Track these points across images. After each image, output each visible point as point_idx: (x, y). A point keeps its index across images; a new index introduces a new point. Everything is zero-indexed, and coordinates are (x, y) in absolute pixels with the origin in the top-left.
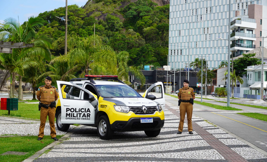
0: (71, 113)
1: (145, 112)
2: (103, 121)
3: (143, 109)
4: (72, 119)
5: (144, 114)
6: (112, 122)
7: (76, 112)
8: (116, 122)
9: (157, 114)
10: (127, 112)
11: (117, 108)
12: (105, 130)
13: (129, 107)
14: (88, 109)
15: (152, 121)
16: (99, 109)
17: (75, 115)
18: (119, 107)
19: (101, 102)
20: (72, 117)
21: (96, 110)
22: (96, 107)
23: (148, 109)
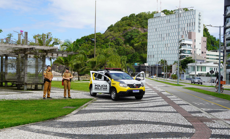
0: (97, 87)
1: (135, 87)
2: (114, 91)
3: (134, 85)
4: (98, 90)
5: (134, 88)
6: (118, 92)
7: (100, 87)
8: (120, 92)
9: (141, 88)
10: (126, 87)
11: (121, 85)
12: (115, 96)
13: (127, 84)
14: (106, 85)
16: (112, 85)
17: (100, 88)
18: (122, 84)
19: (113, 81)
20: (98, 89)
21: (110, 86)
22: (110, 84)
23: (136, 85)
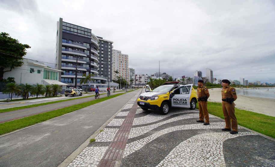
15: (144, 104)
